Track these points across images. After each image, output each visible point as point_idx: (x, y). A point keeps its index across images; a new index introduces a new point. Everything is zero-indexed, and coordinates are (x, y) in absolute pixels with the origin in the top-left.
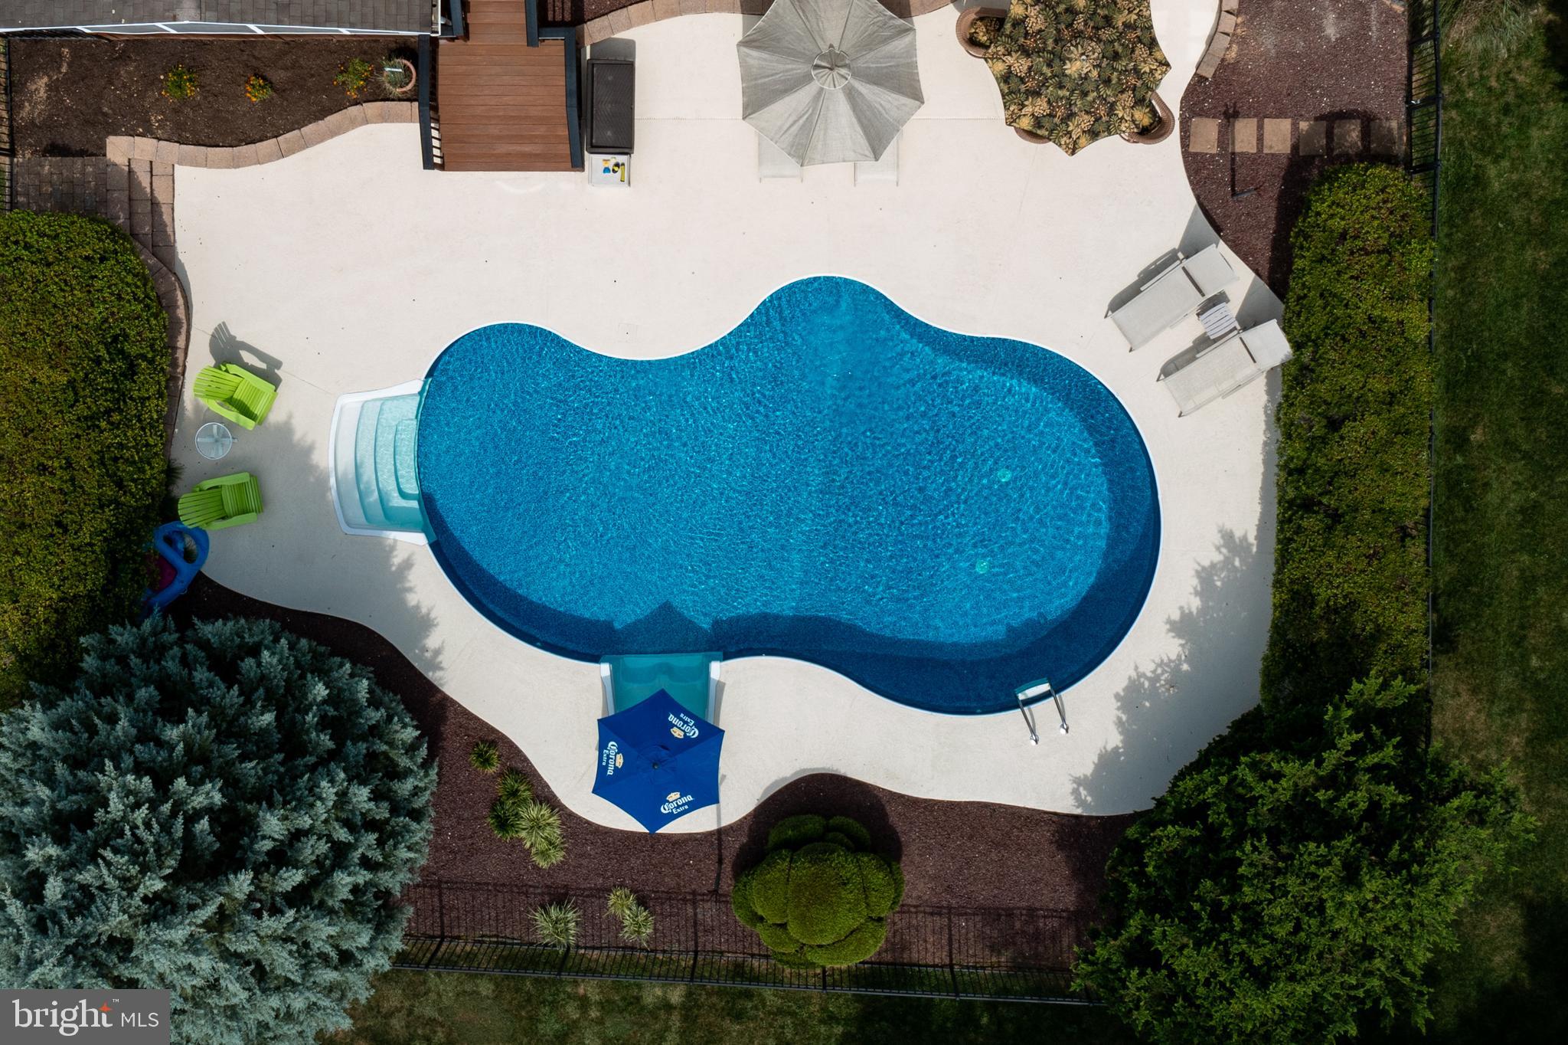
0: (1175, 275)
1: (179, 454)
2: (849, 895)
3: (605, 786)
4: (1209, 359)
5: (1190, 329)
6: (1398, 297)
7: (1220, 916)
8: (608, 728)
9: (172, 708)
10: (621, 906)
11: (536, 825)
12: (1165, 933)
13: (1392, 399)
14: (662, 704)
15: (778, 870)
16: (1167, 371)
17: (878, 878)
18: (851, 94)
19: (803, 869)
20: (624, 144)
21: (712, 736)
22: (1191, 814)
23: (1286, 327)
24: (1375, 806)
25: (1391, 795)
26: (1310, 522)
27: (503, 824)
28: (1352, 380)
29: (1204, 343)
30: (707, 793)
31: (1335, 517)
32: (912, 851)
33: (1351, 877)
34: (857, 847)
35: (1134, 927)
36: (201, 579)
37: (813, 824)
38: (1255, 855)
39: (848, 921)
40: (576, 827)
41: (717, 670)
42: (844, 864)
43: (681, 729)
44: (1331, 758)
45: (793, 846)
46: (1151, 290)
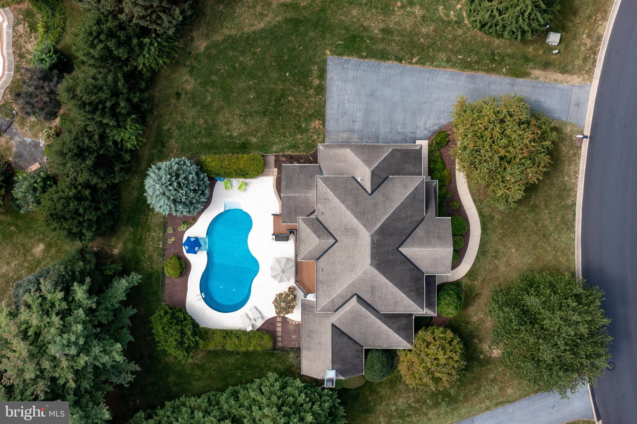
0: (259, 315)
1: (233, 179)
2: (174, 272)
3: (189, 238)
4: (248, 320)
5: (252, 317)
6: (254, 346)
7: (171, 323)
8: (197, 238)
10: (173, 239)
11: (184, 227)
12: (169, 316)
13: (241, 345)
14: (200, 246)
15: (178, 262)
16: (247, 315)
17: (177, 276)
19: (178, 266)
20: (276, 240)
21: (196, 253)
22: (185, 319)
23: (251, 331)
24: (185, 343)
25: (187, 345)
26: (224, 334)
27: (184, 223)
28: (243, 340)
29: (250, 319)
30: (188, 252)
31: (225, 337)
32: (181, 279)
33: (176, 340)
34: (181, 273)
35: (170, 311)
36: (217, 180)
37: (184, 266)
38: (179, 327)
39: (171, 272)
40: (184, 232)
41: (206, 252)
42: (178, 271)
43: (196, 249)
44: (191, 337)
45: (181, 264)
46: (257, 312)
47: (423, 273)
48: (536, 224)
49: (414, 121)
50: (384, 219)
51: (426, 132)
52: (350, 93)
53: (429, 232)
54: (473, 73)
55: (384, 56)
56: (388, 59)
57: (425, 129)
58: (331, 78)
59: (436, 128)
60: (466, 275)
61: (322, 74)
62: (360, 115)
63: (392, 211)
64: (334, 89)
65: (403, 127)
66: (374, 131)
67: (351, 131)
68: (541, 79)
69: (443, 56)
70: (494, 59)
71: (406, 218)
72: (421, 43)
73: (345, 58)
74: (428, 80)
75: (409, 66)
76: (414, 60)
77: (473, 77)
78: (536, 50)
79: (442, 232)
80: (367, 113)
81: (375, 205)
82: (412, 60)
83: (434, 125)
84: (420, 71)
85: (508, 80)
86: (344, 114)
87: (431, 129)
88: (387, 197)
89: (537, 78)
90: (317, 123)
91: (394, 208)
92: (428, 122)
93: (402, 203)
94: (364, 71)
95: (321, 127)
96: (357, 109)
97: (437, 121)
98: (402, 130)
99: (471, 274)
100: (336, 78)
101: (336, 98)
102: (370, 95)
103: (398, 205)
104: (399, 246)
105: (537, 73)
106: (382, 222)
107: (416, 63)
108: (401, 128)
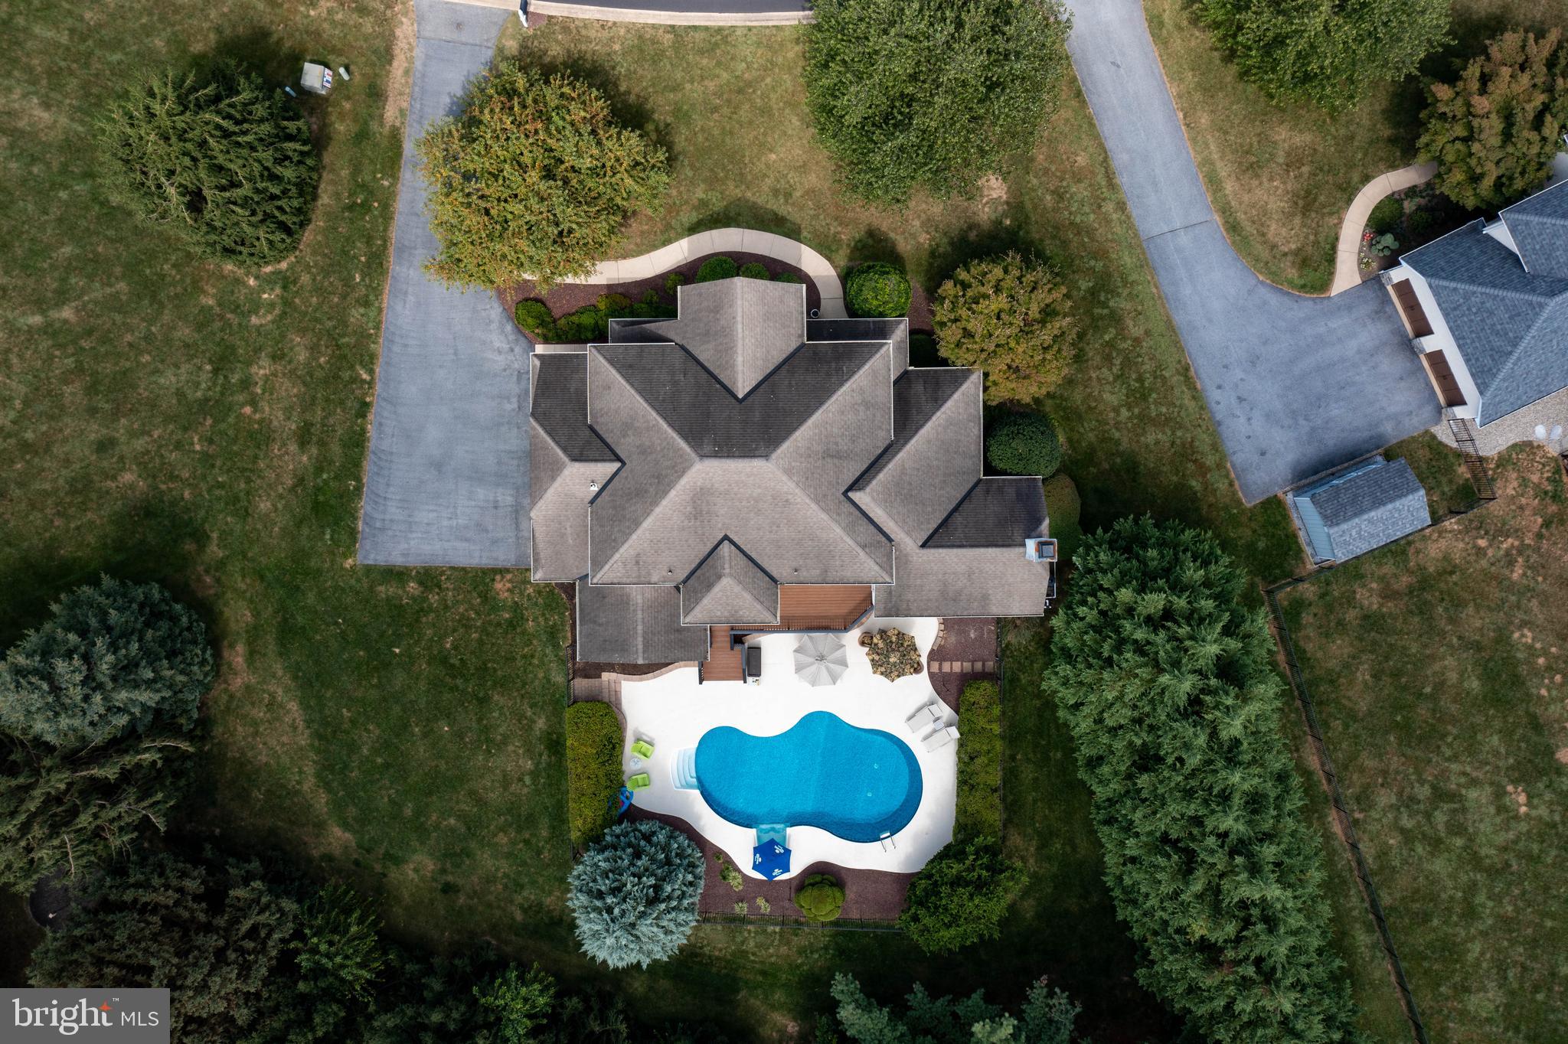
0: (926, 710)
1: (624, 768)
2: (829, 900)
3: (755, 867)
4: (936, 735)
5: (930, 727)
6: (990, 722)
7: (936, 908)
8: (756, 850)
9: (637, 854)
10: (761, 902)
11: (735, 878)
12: (921, 912)
13: (989, 752)
14: (772, 843)
15: (809, 891)
16: (926, 738)
17: (838, 894)
18: (827, 668)
19: (816, 892)
20: (759, 675)
21: (788, 852)
22: (929, 876)
23: (958, 729)
24: (980, 876)
25: (984, 873)
26: (966, 788)
27: (724, 878)
28: (977, 746)
29: (935, 731)
30: (787, 869)
31: (973, 787)
32: (849, 884)
33: (971, 897)
34: (832, 885)
35: (913, 910)
36: (631, 805)
37: (818, 878)
38: (945, 890)
39: (829, 907)
40: (745, 877)
41: (789, 830)
42: (828, 891)
43: (779, 850)
44: (967, 862)
45: (812, 885)
46: (918, 715)
47: (803, 345)
48: (715, 109)
49: (495, 375)
50: (670, 431)
51: (517, 350)
52: (435, 514)
53: (707, 333)
54: (391, 250)
55: (357, 442)
56: (363, 431)
57: (512, 350)
58: (403, 555)
59: (509, 327)
60: (829, 259)
61: (395, 574)
62: (482, 493)
63: (654, 414)
64: (427, 548)
65: (508, 398)
66: (515, 462)
67: (517, 511)
68: (405, 105)
69: (356, 314)
70: (362, 205)
71: (675, 383)
72: (328, 362)
73: (360, 526)
74: (406, 346)
75: (378, 387)
76: (365, 376)
77: (401, 250)
78: (342, 116)
79: (705, 304)
80: (476, 476)
81: (644, 451)
82: (364, 381)
83: (503, 331)
84: (388, 364)
85: (406, 175)
86: (481, 528)
87: (512, 337)
88: (628, 426)
89: (401, 111)
90: (500, 586)
91: (649, 408)
92: (497, 344)
93: (640, 392)
94: (388, 485)
95: (509, 576)
96: (470, 499)
97: (494, 326)
98: (515, 400)
99: (825, 248)
100: (403, 546)
101: (447, 545)
102: (440, 472)
103: (641, 401)
104: (735, 397)
105: (390, 113)
106: (675, 435)
107: (371, 372)
108: (509, 402)
